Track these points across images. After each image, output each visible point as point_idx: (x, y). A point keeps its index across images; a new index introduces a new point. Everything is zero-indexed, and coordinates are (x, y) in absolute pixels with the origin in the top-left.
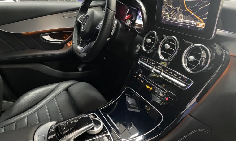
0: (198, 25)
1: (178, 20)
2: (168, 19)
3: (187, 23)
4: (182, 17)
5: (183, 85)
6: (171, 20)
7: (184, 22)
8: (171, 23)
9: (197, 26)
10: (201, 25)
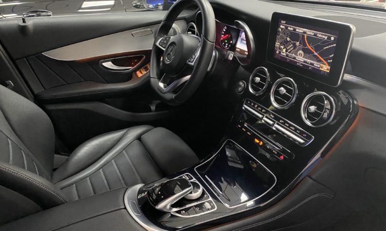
0: (322, 67)
1: (297, 58)
2: (283, 54)
3: (308, 63)
4: (302, 55)
5: (302, 141)
6: (287, 55)
7: (305, 62)
8: (288, 61)
9: (321, 69)
10: (325, 68)
